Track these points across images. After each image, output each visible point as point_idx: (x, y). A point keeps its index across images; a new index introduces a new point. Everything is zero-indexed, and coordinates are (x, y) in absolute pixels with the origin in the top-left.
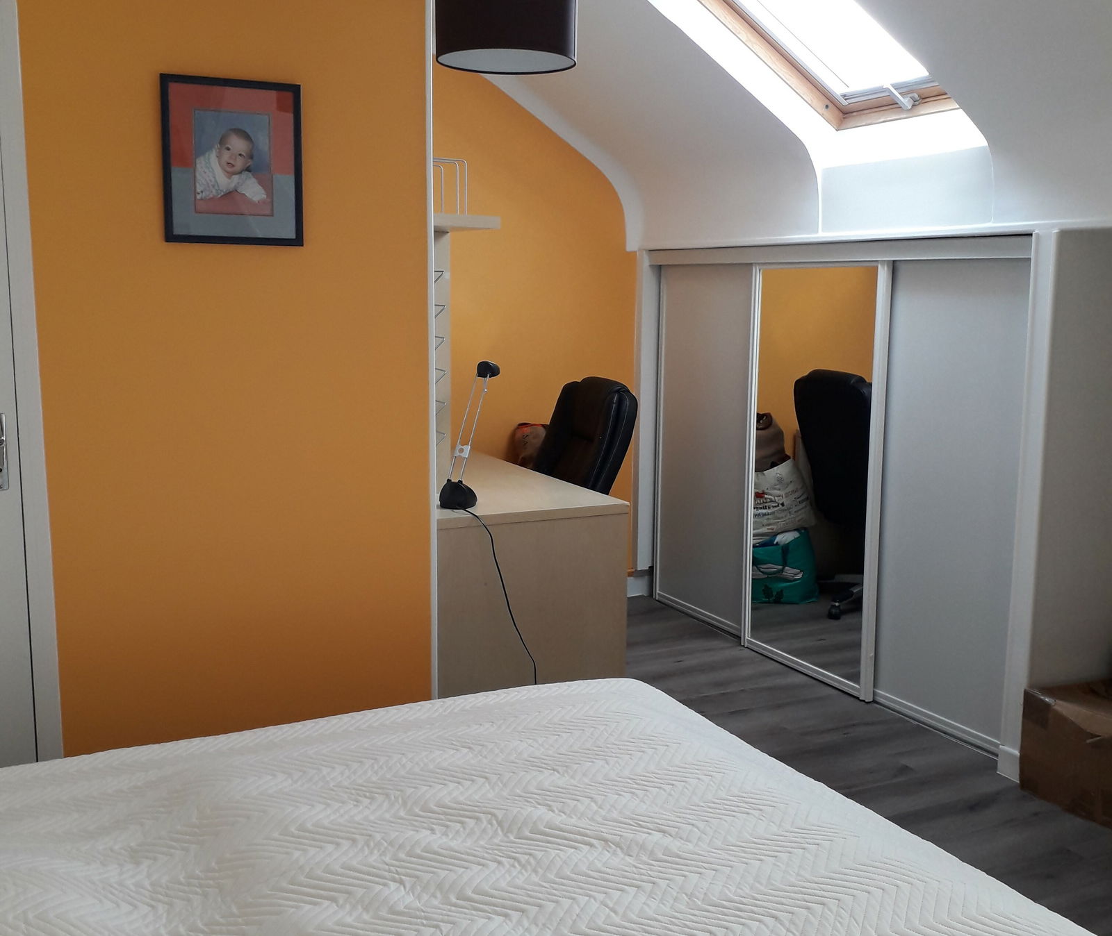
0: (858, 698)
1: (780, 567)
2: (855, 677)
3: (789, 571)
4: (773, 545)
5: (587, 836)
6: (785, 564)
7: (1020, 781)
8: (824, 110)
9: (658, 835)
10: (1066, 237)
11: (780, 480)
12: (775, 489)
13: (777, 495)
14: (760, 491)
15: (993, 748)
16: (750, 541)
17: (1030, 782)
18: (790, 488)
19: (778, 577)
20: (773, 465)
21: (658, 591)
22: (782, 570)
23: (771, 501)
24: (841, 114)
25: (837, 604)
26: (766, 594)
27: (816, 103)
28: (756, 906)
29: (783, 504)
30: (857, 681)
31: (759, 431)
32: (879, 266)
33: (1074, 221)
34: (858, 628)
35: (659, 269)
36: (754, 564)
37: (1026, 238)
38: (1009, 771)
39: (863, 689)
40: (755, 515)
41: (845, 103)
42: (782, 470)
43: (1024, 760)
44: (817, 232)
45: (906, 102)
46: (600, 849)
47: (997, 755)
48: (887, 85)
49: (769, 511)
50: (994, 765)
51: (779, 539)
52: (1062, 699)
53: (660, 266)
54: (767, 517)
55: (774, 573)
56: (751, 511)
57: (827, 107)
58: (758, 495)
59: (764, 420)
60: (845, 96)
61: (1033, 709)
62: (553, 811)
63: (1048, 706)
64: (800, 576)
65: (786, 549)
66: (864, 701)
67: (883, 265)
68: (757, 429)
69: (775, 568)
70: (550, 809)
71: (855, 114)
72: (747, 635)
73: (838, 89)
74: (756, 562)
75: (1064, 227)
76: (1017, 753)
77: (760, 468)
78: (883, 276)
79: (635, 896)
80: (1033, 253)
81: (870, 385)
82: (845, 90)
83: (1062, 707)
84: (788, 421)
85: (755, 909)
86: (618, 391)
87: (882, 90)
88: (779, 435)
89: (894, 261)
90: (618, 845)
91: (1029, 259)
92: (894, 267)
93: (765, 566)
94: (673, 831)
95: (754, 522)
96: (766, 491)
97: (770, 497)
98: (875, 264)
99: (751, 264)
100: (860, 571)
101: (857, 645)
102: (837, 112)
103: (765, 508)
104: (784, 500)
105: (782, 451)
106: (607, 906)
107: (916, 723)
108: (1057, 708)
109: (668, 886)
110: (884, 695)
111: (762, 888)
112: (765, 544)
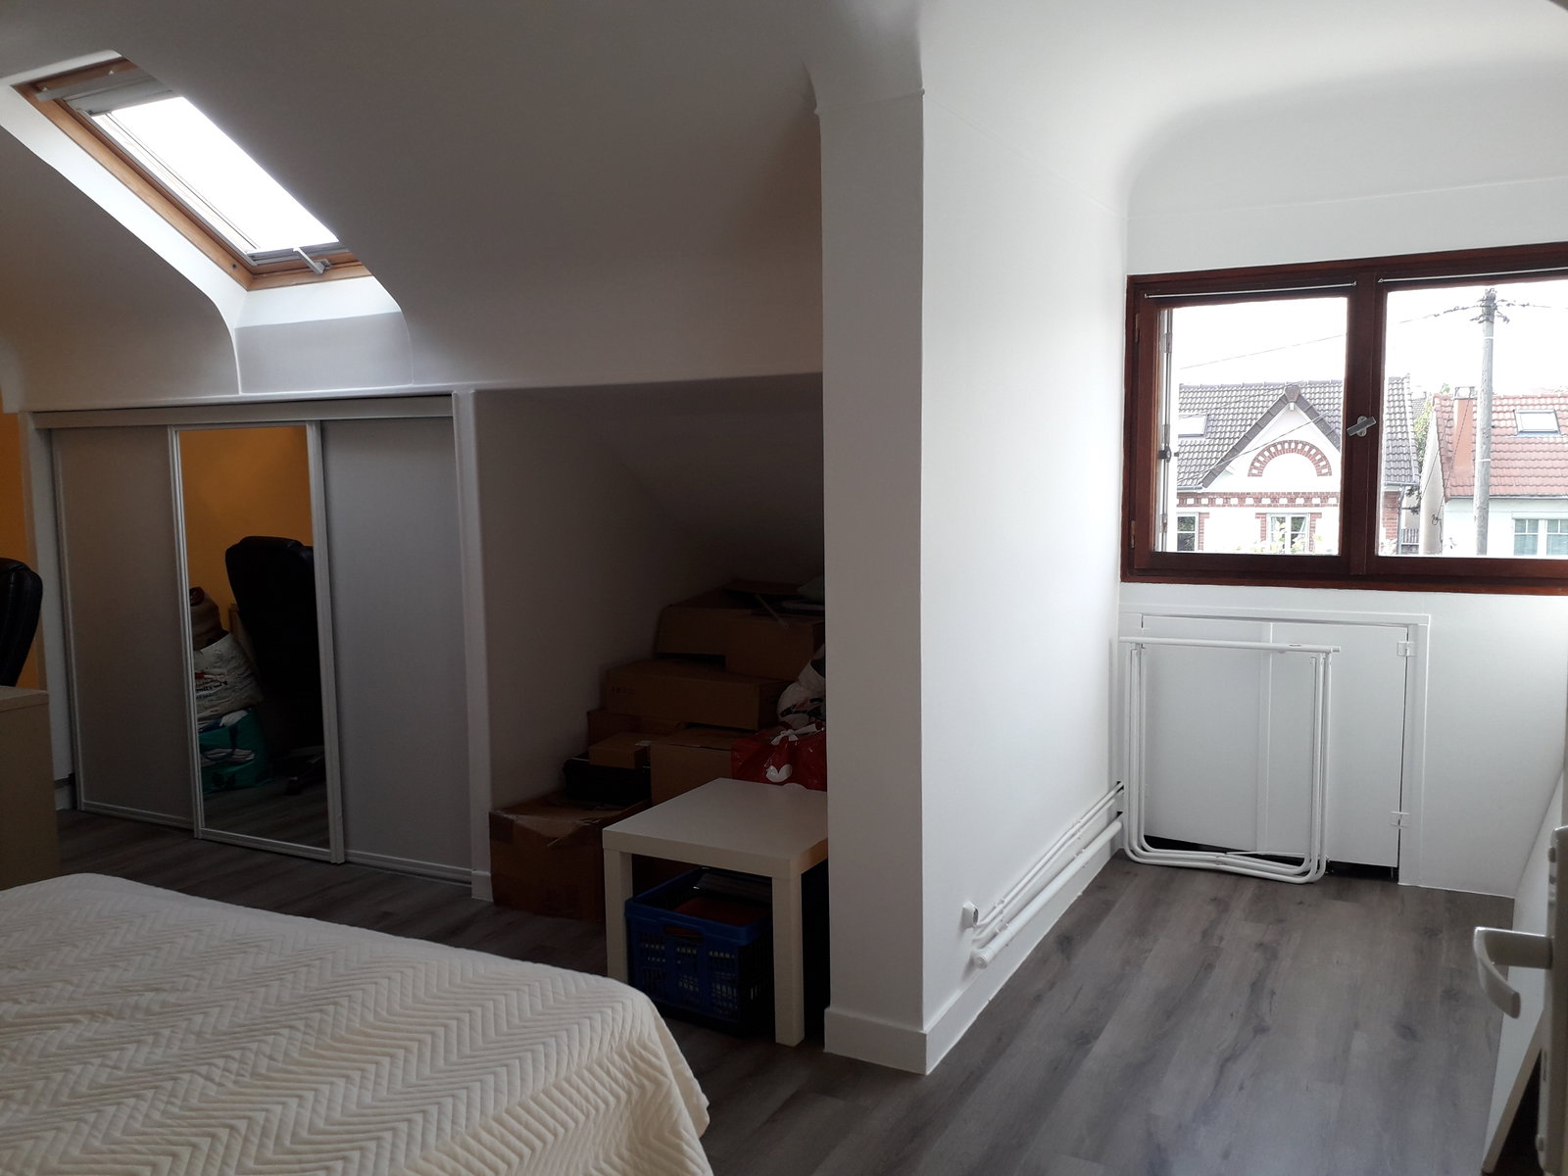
0: (329, 863)
1: (230, 750)
2: (326, 843)
3: (240, 753)
4: (219, 728)
5: (68, 1014)
6: (234, 746)
7: (494, 898)
8: (231, 269)
9: (150, 995)
10: (483, 397)
11: (220, 657)
12: (215, 667)
13: (221, 673)
14: (199, 672)
15: (466, 878)
16: (195, 727)
17: (503, 897)
18: (233, 664)
19: (228, 761)
20: (210, 642)
21: (83, 800)
22: (232, 754)
23: (212, 681)
24: (250, 275)
25: (296, 778)
26: (217, 780)
27: (222, 261)
28: (268, 1023)
29: (226, 683)
30: (328, 847)
31: (193, 607)
32: (308, 426)
33: (485, 382)
34: (324, 798)
35: (49, 434)
36: (201, 752)
37: (446, 398)
38: (483, 893)
39: (334, 853)
40: (199, 698)
41: (254, 263)
42: (221, 646)
43: (496, 879)
44: (238, 393)
45: (317, 266)
46: (86, 1022)
47: (470, 883)
48: (296, 249)
49: (212, 692)
50: (469, 892)
51: (225, 720)
52: (522, 814)
53: (50, 430)
54: (209, 698)
55: (223, 758)
56: (193, 694)
57: (234, 266)
58: (199, 676)
59: (197, 595)
60: (252, 256)
61: (499, 828)
62: (20, 1003)
63: (512, 821)
64: (252, 757)
65: (234, 730)
66: (335, 864)
67: (311, 425)
68: (191, 605)
69: (223, 752)
70: (16, 1002)
71: (265, 275)
72: (200, 826)
73: (245, 249)
74: (203, 749)
75: (479, 388)
76: (488, 874)
77: (197, 647)
78: (312, 436)
79: (137, 1051)
80: (454, 412)
81: (311, 549)
82: (252, 251)
83: (524, 821)
84: (223, 594)
85: (268, 1026)
86: (14, 569)
87: (290, 252)
88: (213, 610)
89: (321, 421)
90: (108, 1013)
91: (452, 417)
92: (322, 427)
93: (212, 752)
94: (167, 986)
95: (198, 706)
96: (206, 671)
97: (211, 676)
98: (302, 424)
99: (165, 426)
100: (321, 741)
101: (325, 814)
102: (246, 273)
103: (205, 689)
104: (229, 679)
105: (219, 625)
106: (107, 1066)
107: (389, 872)
108: (520, 822)
109: (172, 1032)
110: (357, 853)
111: (273, 1007)
112: (211, 726)
